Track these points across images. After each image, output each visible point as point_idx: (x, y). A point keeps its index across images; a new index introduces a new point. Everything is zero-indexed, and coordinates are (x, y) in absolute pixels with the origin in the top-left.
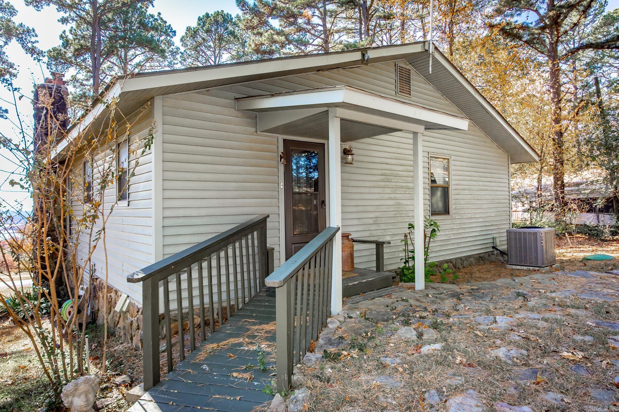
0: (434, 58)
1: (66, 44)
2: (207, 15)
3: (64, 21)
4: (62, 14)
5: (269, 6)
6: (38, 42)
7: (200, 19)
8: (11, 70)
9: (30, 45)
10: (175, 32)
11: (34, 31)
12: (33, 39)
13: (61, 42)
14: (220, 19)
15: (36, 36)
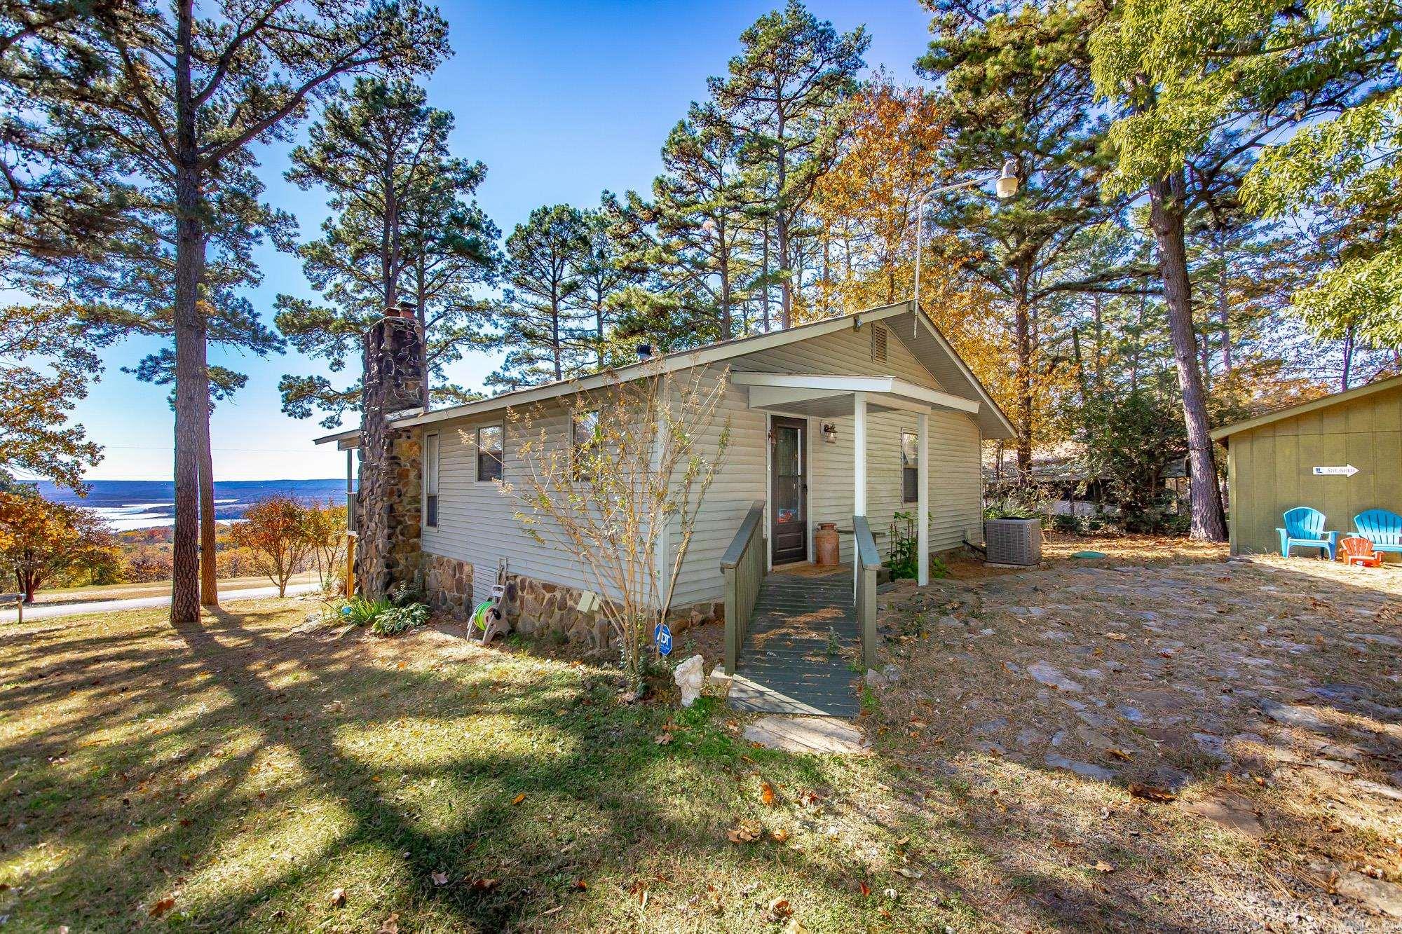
0: (919, 321)
1: (336, 239)
2: (546, 212)
3: (336, 205)
4: (334, 195)
5: (650, 210)
6: (298, 235)
7: (533, 214)
8: (250, 273)
9: (285, 239)
10: (500, 231)
11: (294, 218)
12: (291, 231)
13: (324, 235)
14: (566, 217)
15: (297, 226)
